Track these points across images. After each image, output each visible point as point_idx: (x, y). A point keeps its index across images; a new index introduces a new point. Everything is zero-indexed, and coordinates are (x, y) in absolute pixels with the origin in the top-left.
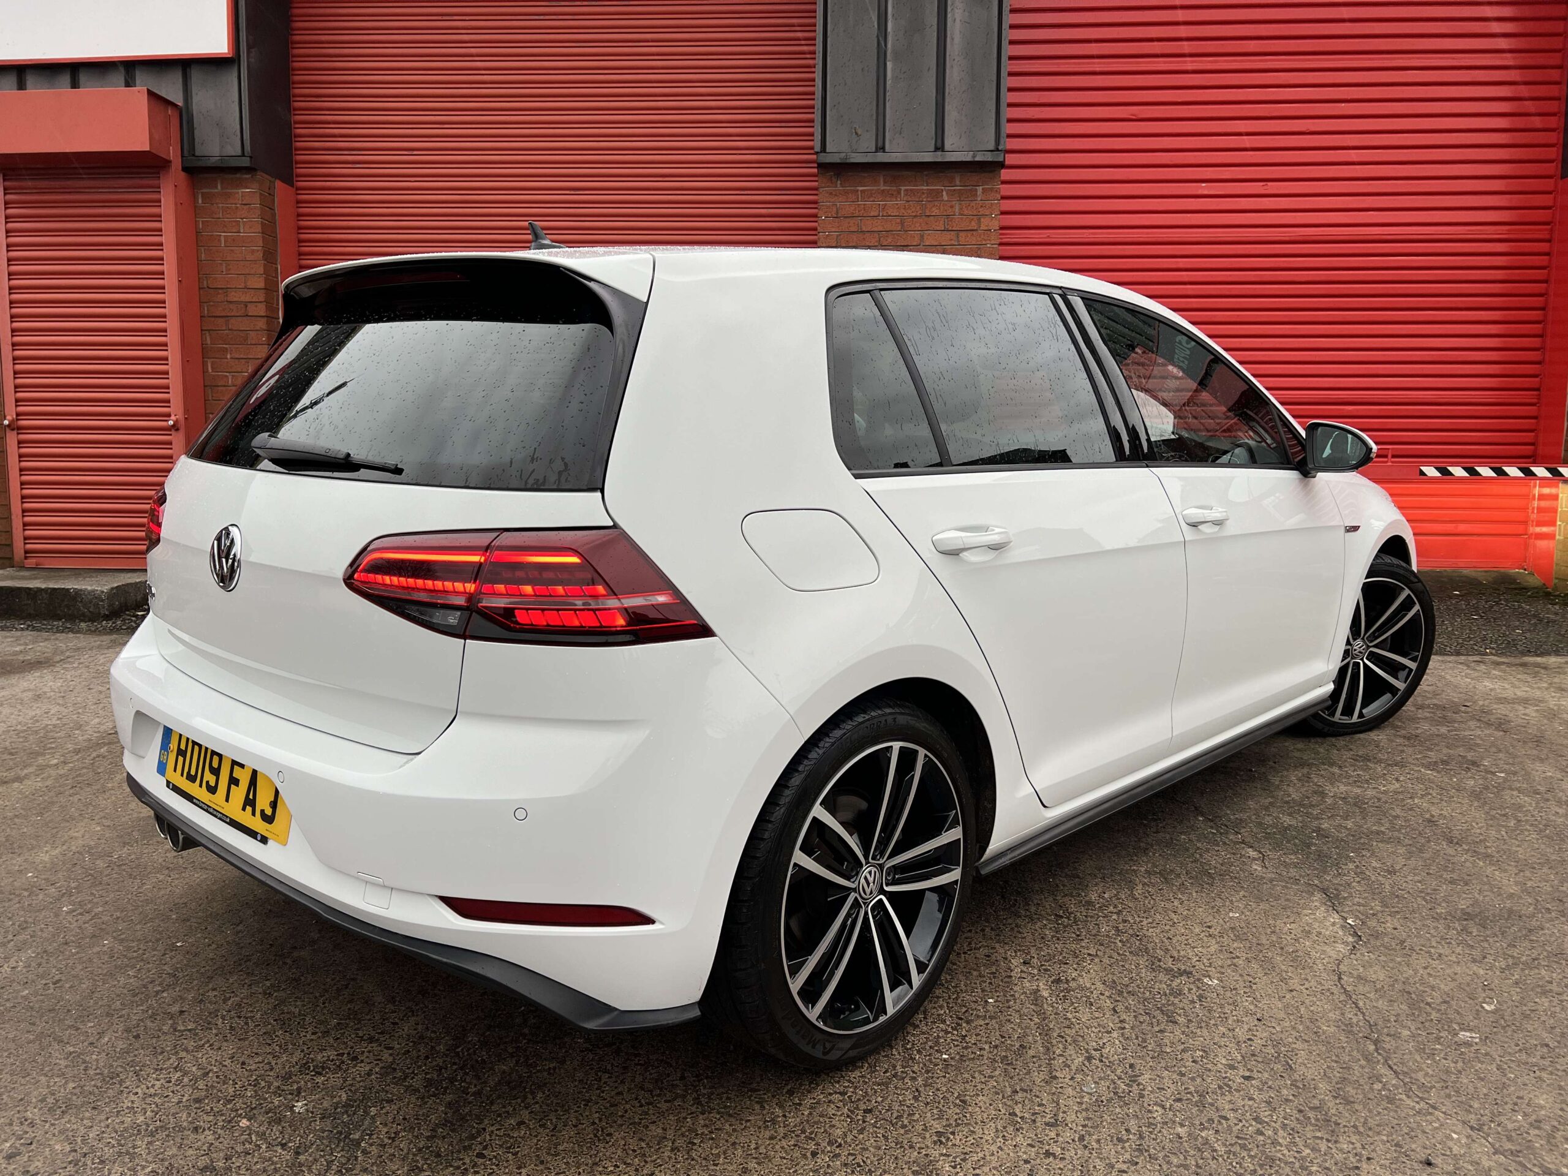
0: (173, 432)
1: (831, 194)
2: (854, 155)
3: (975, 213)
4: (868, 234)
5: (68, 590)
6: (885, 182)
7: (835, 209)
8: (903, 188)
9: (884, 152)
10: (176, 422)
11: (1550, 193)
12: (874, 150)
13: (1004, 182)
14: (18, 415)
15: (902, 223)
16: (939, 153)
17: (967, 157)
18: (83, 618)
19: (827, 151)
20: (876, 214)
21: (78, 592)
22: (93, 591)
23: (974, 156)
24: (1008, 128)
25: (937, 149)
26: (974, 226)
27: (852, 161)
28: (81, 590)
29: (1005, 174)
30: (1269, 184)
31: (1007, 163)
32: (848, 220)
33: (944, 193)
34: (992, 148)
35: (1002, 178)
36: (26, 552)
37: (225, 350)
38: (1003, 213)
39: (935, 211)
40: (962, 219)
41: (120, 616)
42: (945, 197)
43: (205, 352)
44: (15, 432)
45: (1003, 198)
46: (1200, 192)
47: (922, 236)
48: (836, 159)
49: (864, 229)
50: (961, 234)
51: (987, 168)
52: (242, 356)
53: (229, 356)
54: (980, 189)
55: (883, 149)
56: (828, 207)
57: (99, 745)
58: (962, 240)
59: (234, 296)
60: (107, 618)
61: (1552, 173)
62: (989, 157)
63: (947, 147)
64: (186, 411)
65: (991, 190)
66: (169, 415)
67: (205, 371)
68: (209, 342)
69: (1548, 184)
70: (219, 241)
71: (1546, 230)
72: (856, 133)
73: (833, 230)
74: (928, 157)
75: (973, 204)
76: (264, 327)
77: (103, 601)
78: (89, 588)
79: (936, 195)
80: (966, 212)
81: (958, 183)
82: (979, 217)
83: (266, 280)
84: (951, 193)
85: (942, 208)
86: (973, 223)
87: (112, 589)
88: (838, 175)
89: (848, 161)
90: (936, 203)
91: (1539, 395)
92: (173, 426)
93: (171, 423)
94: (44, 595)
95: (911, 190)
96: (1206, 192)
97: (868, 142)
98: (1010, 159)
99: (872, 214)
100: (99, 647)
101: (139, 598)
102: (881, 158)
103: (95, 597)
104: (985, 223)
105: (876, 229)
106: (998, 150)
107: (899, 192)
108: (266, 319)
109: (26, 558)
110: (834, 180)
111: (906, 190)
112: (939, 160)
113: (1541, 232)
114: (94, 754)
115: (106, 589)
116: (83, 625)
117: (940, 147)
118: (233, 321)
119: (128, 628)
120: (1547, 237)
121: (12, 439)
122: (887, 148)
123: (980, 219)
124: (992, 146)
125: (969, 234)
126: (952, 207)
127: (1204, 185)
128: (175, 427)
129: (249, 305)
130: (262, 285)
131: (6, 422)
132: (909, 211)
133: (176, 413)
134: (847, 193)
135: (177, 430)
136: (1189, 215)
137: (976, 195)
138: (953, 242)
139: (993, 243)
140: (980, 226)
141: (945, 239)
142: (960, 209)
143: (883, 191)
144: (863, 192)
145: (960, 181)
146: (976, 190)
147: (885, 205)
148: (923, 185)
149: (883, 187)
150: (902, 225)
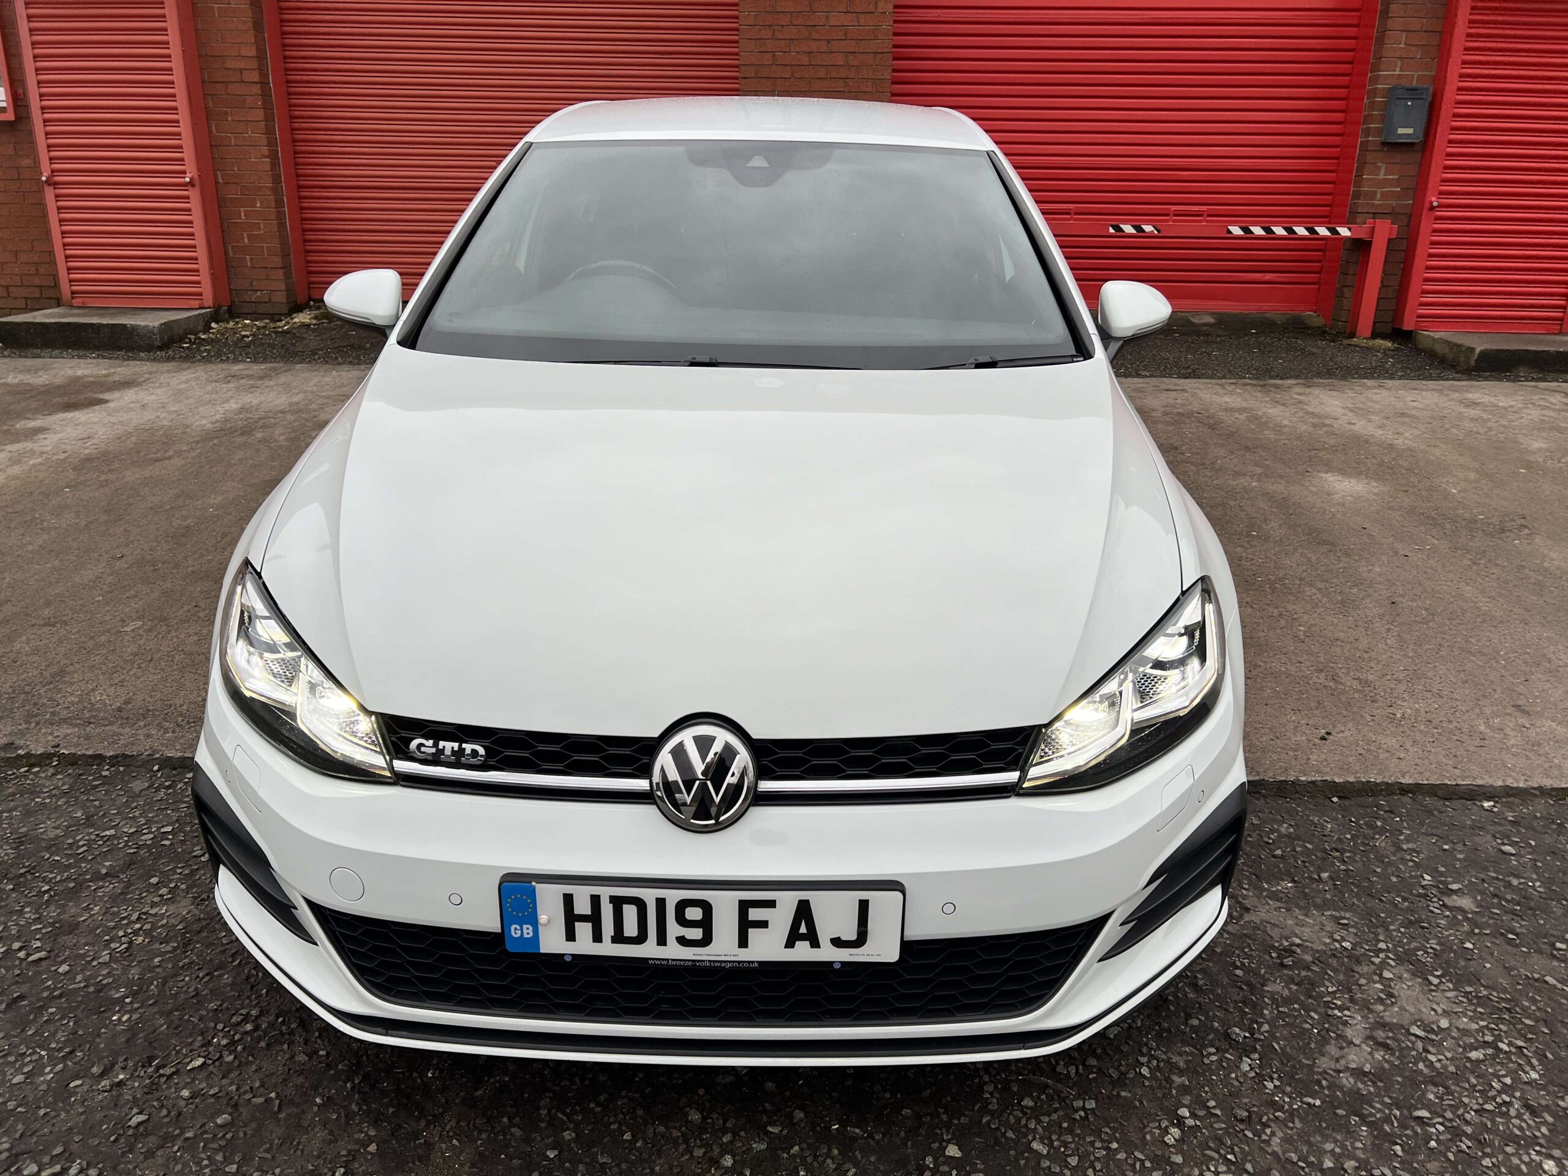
0: (189, 188)
4: (781, 15)
5: (125, 325)
10: (191, 179)
14: (52, 171)
18: (140, 349)
21: (134, 329)
22: (147, 326)
26: (871, 8)
28: (136, 326)
36: (73, 293)
37: (226, 113)
40: (861, 1)
41: (170, 348)
43: (209, 115)
44: (52, 187)
47: (827, 17)
49: (777, 10)
50: (861, 16)
52: (241, 119)
53: (230, 119)
57: (213, 438)
58: (862, 22)
59: (229, 64)
60: (160, 348)
64: (199, 169)
66: (184, 172)
67: (210, 132)
68: (211, 104)
70: (213, 12)
71: (1354, 16)
73: (752, 9)
76: (259, 92)
77: (155, 334)
78: (143, 324)
83: (258, 49)
86: (871, 6)
87: (162, 324)
91: (1338, 163)
92: (189, 183)
93: (187, 180)
94: (106, 330)
100: (168, 371)
101: (181, 332)
103: (148, 333)
104: (881, 6)
108: (259, 86)
109: (73, 298)
113: (1352, 18)
114: (211, 444)
115: (157, 324)
116: (142, 355)
118: (230, 87)
119: (180, 357)
120: (1357, 22)
121: (49, 194)
123: (877, 2)
125: (868, 16)
128: (191, 184)
129: (244, 72)
130: (253, 53)
131: (44, 179)
133: (191, 172)
135: (193, 186)
138: (854, 24)
139: (887, 26)
140: (876, 9)
141: (847, 20)
150: (811, 7)
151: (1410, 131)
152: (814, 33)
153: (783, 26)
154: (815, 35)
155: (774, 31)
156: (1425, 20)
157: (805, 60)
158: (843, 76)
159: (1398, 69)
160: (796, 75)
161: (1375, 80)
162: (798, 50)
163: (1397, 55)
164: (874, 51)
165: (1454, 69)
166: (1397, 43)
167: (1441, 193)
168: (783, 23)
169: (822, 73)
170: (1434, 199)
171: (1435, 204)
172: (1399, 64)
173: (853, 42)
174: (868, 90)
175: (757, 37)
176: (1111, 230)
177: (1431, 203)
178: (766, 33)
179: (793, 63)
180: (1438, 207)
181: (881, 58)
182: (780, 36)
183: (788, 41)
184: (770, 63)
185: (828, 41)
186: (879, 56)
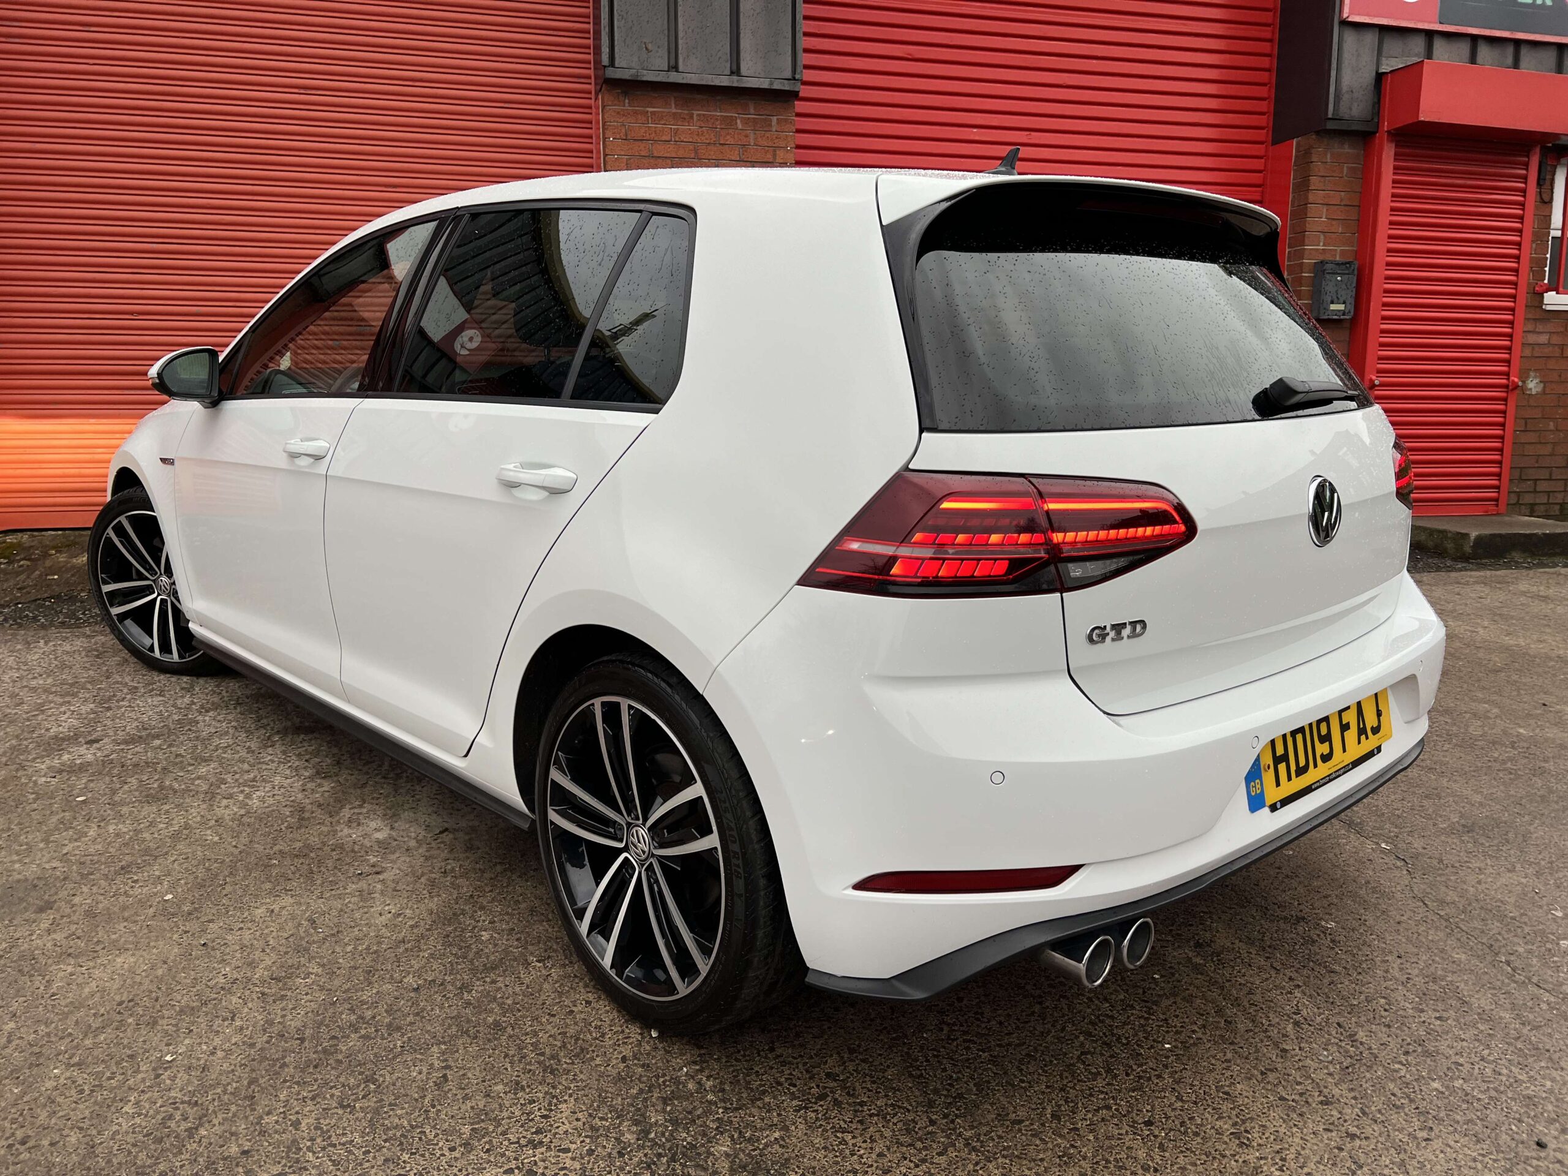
1: (618, 113)
2: (645, 72)
3: (770, 144)
4: (660, 160)
6: (676, 105)
7: (623, 131)
8: (695, 113)
9: (677, 71)
11: (1261, 157)
12: (666, 69)
13: (798, 115)
15: (696, 151)
16: (735, 78)
17: (765, 84)
19: (617, 65)
20: (668, 138)
23: (771, 84)
24: (804, 59)
25: (732, 73)
27: (645, 79)
29: (800, 106)
30: (1033, 133)
31: (801, 94)
32: (637, 143)
33: (738, 121)
34: (790, 77)
35: (798, 110)
38: (798, 147)
39: (731, 141)
40: (757, 150)
42: (740, 127)
45: (798, 131)
46: (972, 137)
48: (626, 75)
49: (655, 155)
51: (781, 98)
54: (774, 119)
55: (675, 68)
56: (616, 128)
61: (1263, 139)
62: (787, 86)
63: (743, 71)
65: (786, 120)
69: (1259, 149)
72: (646, 48)
73: (623, 153)
74: (724, 81)
75: (768, 134)
79: (731, 122)
80: (760, 143)
81: (752, 111)
82: (775, 149)
84: (746, 122)
85: (736, 136)
86: (769, 155)
88: (625, 93)
89: (639, 79)
90: (731, 131)
95: (704, 115)
96: (977, 138)
97: (660, 61)
98: (805, 91)
99: (664, 138)
102: (674, 77)
104: (779, 154)
105: (668, 155)
106: (794, 79)
107: (692, 116)
110: (621, 98)
111: (698, 115)
112: (735, 85)
117: (736, 71)
120: (1259, 198)
122: (681, 69)
123: (775, 151)
124: (788, 75)
126: (746, 136)
127: (975, 130)
132: (703, 138)
134: (636, 112)
136: (963, 160)
137: (770, 125)
142: (756, 139)
143: (674, 114)
144: (653, 113)
145: (755, 109)
146: (771, 120)
147: (678, 129)
148: (715, 111)
149: (674, 110)
150: (696, 153)
151: (1341, 307)
156: (1343, 193)
159: (1321, 244)
161: (1301, 254)
163: (1320, 229)
165: (1382, 244)
166: (1319, 218)
167: (1380, 371)
170: (1374, 378)
171: (1377, 382)
172: (1322, 237)
177: (1372, 381)
180: (1381, 385)
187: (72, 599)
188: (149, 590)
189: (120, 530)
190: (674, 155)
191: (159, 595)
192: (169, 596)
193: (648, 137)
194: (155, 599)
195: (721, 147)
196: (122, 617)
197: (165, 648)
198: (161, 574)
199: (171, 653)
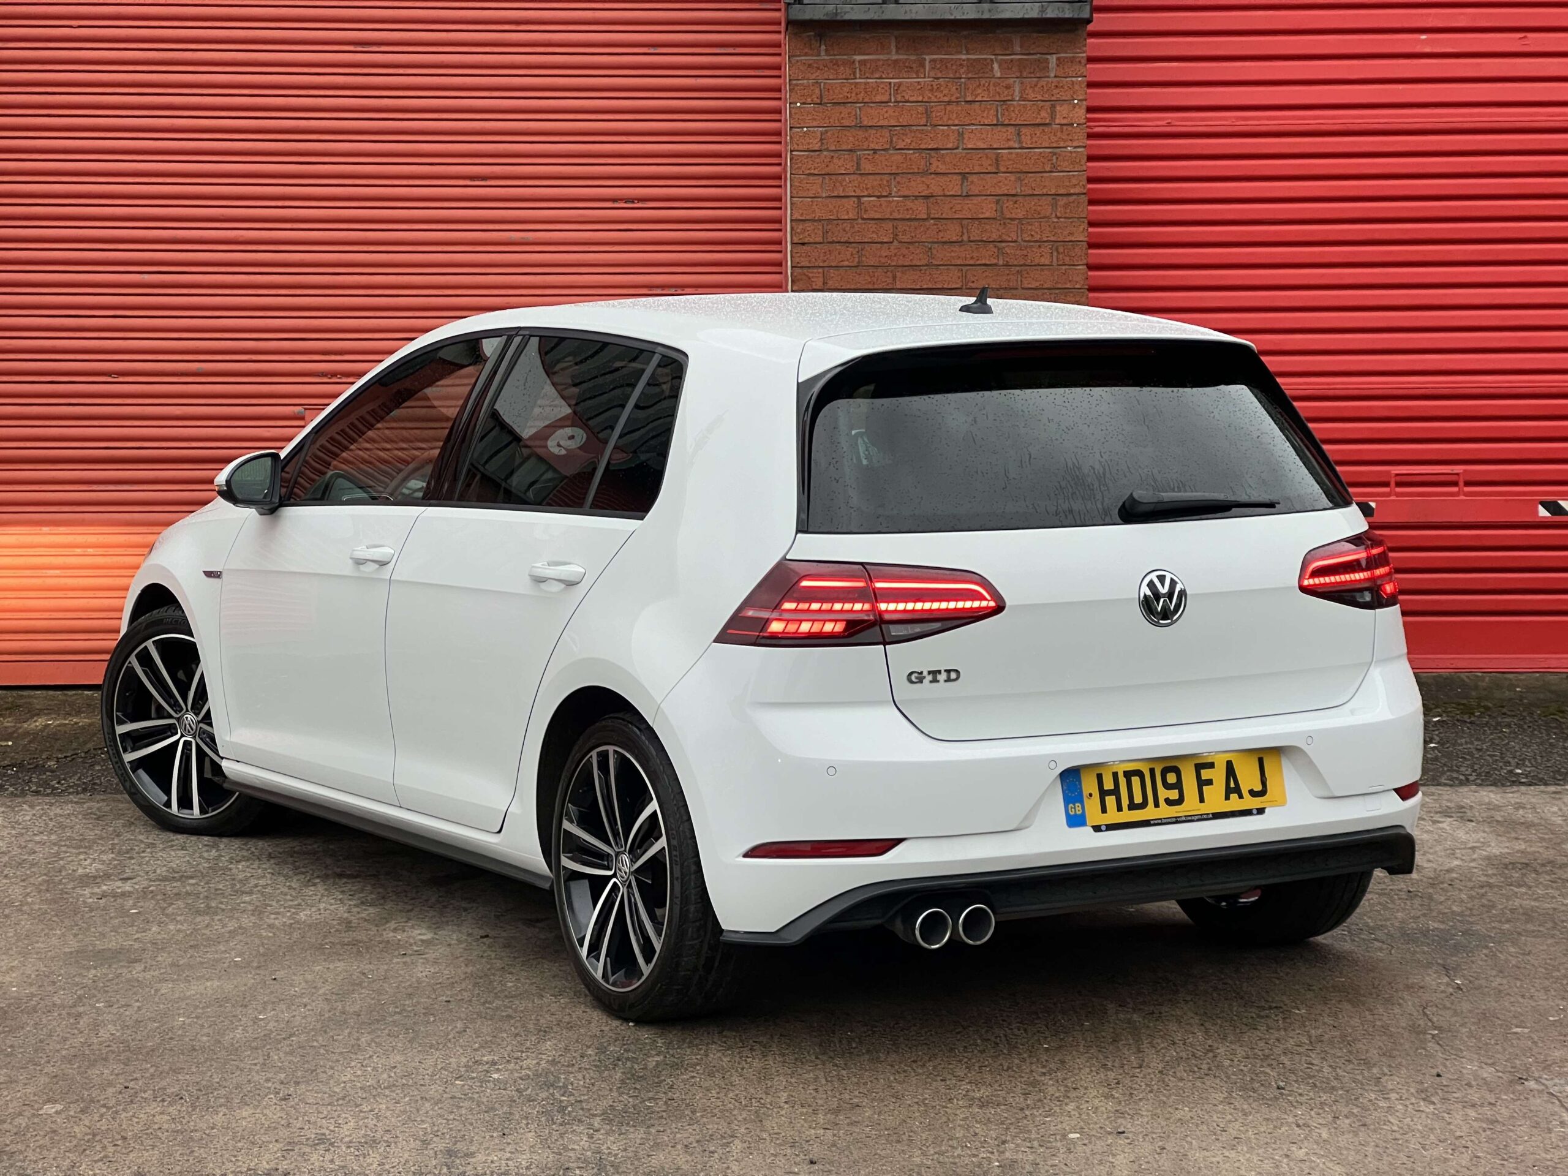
1: (810, 66)
2: (848, 6)
3: (1047, 97)
4: (873, 131)
6: (898, 49)
7: (817, 91)
8: (928, 58)
9: (897, 3)
15: (927, 113)
16: (986, 6)
17: (1030, 12)
19: (805, 2)
20: (885, 98)
23: (1043, 10)
26: (1044, 116)
27: (847, 17)
29: (1092, 45)
30: (1530, 35)
32: (842, 108)
33: (996, 66)
35: (1087, 52)
39: (982, 94)
40: (1025, 106)
42: (997, 72)
46: (1418, 49)
47: (961, 135)
48: (819, 14)
49: (865, 123)
50: (1024, 130)
51: (1064, 28)
54: (1053, 59)
56: (805, 87)
58: (1027, 141)
62: (1065, 15)
65: (1072, 60)
73: (815, 124)
74: (969, 12)
75: (1043, 82)
79: (981, 69)
80: (1031, 96)
81: (1018, 49)
82: (1053, 104)
84: (1006, 66)
85: (991, 88)
86: (1043, 114)
88: (821, 37)
89: (839, 18)
90: (983, 81)
95: (941, 60)
96: (1428, 49)
99: (878, 99)
102: (892, 12)
104: (1062, 110)
105: (885, 123)
107: (923, 66)
110: (815, 43)
111: (932, 61)
112: (986, 16)
123: (1053, 106)
125: (1039, 130)
126: (1008, 87)
127: (1424, 37)
132: (939, 95)
134: (836, 63)
136: (1401, 87)
137: (1047, 68)
138: (1011, 144)
139: (1076, 146)
140: (1053, 117)
141: (998, 138)
142: (1022, 91)
143: (896, 61)
144: (863, 63)
145: (1021, 47)
146: (1047, 61)
147: (900, 84)
148: (960, 53)
149: (895, 57)
150: (928, 117)
152: (935, 163)
153: (875, 151)
154: (937, 166)
155: (859, 159)
157: (920, 209)
158: (994, 237)
160: (901, 237)
162: (907, 193)
164: (1053, 192)
168: (872, 146)
169: (952, 233)
173: (1012, 177)
174: (1043, 261)
175: (827, 170)
176: (1543, 512)
178: (844, 164)
179: (896, 215)
181: (1066, 206)
182: (867, 167)
183: (886, 177)
184: (851, 216)
185: (964, 176)
186: (1062, 201)
187: (39, 768)
188: (170, 730)
189: (145, 659)
190: (893, 123)
191: (182, 736)
192: (194, 737)
193: (853, 99)
194: (178, 741)
195: (967, 106)
196: (137, 764)
197: (185, 802)
198: (187, 711)
199: (191, 808)
